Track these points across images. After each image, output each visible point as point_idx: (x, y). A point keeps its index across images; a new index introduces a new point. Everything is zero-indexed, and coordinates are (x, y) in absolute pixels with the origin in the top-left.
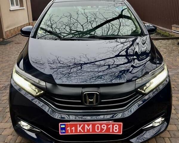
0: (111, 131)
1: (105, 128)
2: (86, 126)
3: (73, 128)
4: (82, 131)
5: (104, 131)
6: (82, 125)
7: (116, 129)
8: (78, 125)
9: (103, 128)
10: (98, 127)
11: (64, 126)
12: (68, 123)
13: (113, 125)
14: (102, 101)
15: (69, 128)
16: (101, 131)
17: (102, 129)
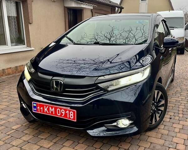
0: (68, 117)
1: (64, 113)
2: (50, 108)
3: (42, 108)
4: (48, 113)
5: (63, 116)
6: (48, 107)
7: (72, 116)
8: (45, 106)
9: (62, 112)
10: (59, 110)
11: (35, 105)
12: (38, 103)
13: (70, 111)
14: (66, 89)
15: (39, 108)
16: (61, 116)
17: (62, 114)
